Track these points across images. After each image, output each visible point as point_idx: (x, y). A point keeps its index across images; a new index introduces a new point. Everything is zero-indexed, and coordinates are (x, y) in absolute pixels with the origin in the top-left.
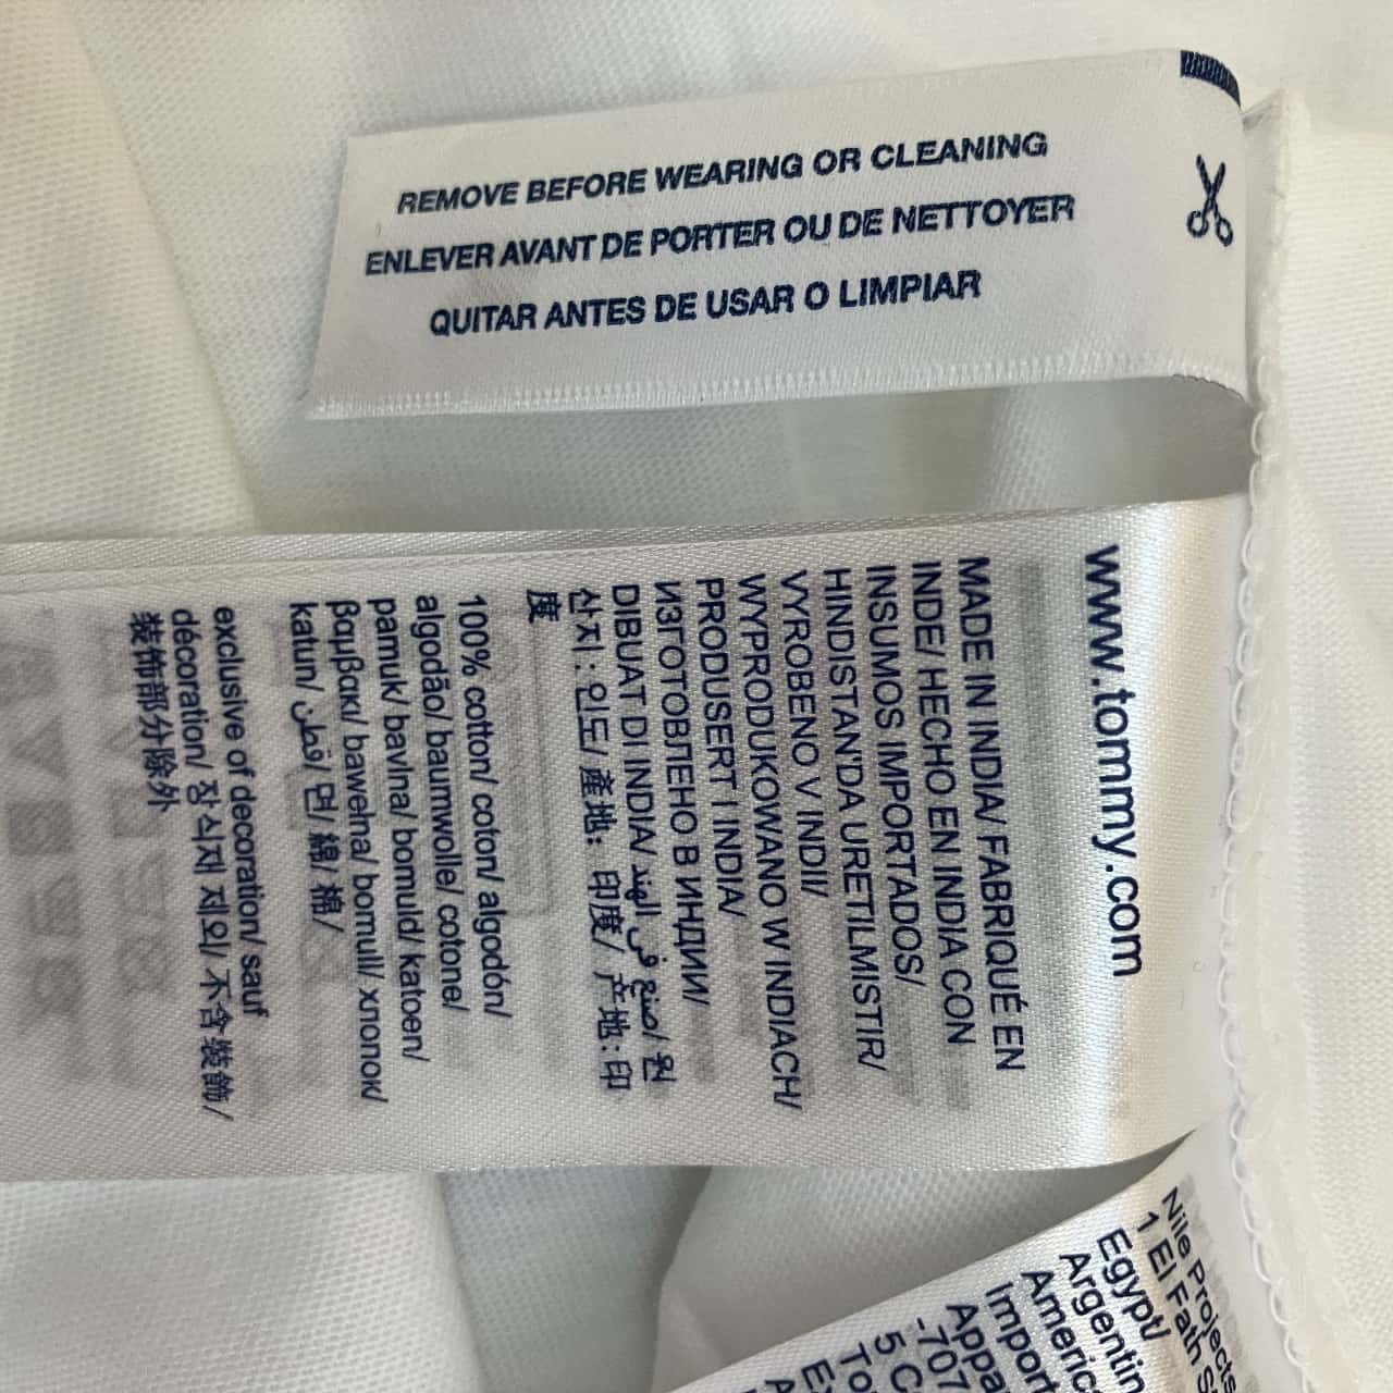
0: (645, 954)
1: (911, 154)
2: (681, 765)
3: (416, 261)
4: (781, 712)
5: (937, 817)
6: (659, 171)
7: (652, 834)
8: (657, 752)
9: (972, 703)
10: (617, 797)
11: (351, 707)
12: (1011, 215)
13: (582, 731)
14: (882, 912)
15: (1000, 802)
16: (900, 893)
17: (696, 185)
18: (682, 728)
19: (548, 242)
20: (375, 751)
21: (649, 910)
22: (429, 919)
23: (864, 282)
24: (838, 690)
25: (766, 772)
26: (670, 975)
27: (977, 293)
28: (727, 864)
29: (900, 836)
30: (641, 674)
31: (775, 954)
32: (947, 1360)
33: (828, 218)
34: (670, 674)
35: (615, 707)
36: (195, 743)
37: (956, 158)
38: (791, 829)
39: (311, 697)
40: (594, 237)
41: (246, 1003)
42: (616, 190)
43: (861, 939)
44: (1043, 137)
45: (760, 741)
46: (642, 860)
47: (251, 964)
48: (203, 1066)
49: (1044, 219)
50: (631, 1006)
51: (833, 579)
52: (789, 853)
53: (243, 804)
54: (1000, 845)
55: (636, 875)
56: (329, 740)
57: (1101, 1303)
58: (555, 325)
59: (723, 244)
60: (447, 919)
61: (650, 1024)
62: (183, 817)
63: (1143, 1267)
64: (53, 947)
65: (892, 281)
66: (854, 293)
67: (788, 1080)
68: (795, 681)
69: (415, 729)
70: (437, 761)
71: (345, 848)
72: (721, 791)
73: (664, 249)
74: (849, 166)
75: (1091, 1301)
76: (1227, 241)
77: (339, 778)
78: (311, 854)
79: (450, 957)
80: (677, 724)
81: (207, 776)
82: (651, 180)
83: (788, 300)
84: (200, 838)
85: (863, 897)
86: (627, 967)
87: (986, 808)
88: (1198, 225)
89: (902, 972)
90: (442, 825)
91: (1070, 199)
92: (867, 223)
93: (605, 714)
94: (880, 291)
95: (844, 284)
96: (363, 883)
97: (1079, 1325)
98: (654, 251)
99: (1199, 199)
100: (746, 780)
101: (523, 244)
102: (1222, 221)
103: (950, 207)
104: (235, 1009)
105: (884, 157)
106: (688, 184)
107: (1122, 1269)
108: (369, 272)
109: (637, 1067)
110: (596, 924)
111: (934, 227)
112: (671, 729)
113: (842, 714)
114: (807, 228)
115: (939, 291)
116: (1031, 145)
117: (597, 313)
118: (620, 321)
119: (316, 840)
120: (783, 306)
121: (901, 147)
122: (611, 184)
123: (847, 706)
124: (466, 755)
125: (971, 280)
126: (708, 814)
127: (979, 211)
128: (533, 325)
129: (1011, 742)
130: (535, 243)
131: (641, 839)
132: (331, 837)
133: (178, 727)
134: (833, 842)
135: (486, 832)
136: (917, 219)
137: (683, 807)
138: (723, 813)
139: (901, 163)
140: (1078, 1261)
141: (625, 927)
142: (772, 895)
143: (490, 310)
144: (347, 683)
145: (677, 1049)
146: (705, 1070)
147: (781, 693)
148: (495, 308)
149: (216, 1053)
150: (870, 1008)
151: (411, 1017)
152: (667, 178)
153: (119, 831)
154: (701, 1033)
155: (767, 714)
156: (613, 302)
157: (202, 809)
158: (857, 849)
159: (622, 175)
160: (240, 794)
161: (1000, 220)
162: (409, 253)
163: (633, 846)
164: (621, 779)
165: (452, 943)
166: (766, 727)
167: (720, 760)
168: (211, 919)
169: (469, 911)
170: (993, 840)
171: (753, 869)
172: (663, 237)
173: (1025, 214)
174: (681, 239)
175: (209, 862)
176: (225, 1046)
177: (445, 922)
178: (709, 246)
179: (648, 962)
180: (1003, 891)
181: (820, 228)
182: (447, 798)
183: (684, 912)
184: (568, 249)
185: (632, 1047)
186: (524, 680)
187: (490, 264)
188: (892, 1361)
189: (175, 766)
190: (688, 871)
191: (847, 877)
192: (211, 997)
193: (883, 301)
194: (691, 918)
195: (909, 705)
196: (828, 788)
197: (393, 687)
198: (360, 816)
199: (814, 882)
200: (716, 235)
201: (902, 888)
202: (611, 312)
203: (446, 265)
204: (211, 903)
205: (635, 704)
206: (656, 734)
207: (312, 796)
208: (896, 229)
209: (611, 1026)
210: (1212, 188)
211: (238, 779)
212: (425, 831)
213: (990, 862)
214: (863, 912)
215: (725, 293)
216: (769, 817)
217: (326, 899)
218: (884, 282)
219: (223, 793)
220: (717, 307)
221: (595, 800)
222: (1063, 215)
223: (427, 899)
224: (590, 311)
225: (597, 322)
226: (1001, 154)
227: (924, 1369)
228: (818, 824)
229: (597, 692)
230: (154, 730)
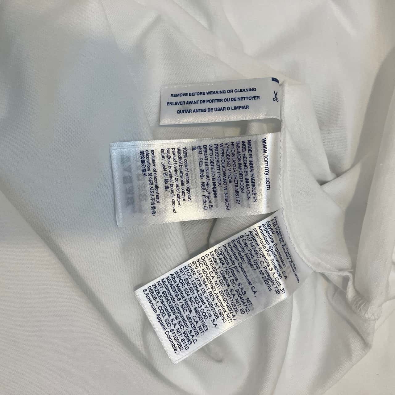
0: (209, 192)
1: (239, 91)
2: (213, 168)
3: (174, 104)
4: (226, 161)
5: (246, 172)
6: (207, 92)
7: (209, 177)
8: (210, 167)
9: (249, 158)
10: (205, 173)
11: (169, 162)
12: (252, 99)
13: (200, 164)
14: (239, 184)
15: (253, 170)
16: (241, 182)
17: (212, 94)
18: (213, 163)
19: (192, 101)
20: (173, 168)
21: (210, 187)
22: (180, 190)
23: (234, 107)
24: (233, 157)
25: (224, 168)
26: (212, 195)
27: (248, 108)
28: (219, 180)
29: (241, 175)
30: (207, 157)
31: (226, 191)
32: (249, 238)
33: (229, 99)
34: (211, 156)
35: (204, 161)
36: (149, 168)
37: (245, 91)
38: (227, 175)
39: (164, 161)
40: (199, 101)
41: (157, 201)
42: (201, 94)
43: (236, 188)
44: (255, 88)
45: (223, 164)
46: (208, 180)
47: (157, 196)
48: (152, 210)
49: (256, 99)
50: (207, 199)
51: (232, 143)
52: (227, 178)
53: (155, 176)
54: (253, 175)
55: (207, 182)
56: (167, 167)
57: (267, 230)
58: (194, 112)
59: (216, 102)
60: (183, 189)
61: (210, 201)
62: (147, 178)
63: (272, 225)
65: (238, 107)
66: (233, 108)
67: (228, 206)
68: (227, 156)
69: (178, 165)
70: (181, 169)
71: (169, 181)
72: (218, 171)
73: (208, 102)
74: (232, 92)
75: (266, 229)
76: (278, 101)
77: (168, 171)
78: (165, 182)
79: (184, 194)
80: (212, 163)
81: (151, 172)
82: (206, 93)
83: (225, 109)
84: (150, 180)
85: (237, 183)
86: (207, 194)
87: (251, 170)
88: (274, 99)
89: (242, 191)
90: (182, 177)
91: (259, 97)
92: (234, 99)
93: (202, 162)
94: (237, 108)
95: (232, 107)
96: (172, 185)
97: (265, 232)
98: (207, 103)
99: (274, 96)
100: (221, 169)
101: (189, 101)
102: (277, 99)
103: (245, 97)
104: (155, 202)
105: (236, 91)
106: (211, 94)
107: (269, 226)
108: (168, 105)
109: (208, 207)
110: (202, 189)
111: (243, 100)
112: (211, 163)
113: (234, 160)
114: (227, 100)
115: (244, 108)
116: (254, 90)
117: (200, 111)
118: (203, 112)
119: (165, 180)
120: (224, 110)
121: (238, 90)
122: (200, 94)
123: (234, 159)
124: (184, 168)
125: (248, 107)
126: (216, 174)
127: (248, 98)
128: (191, 112)
129: (254, 162)
130: (191, 101)
131: (208, 177)
132: (167, 179)
133: (147, 166)
134: (233, 176)
135: (188, 178)
136: (241, 99)
137: (213, 173)
138: (218, 174)
139: (238, 92)
140: (264, 225)
141: (206, 189)
142: (225, 183)
143: (185, 110)
144: (169, 159)
145: (213, 204)
146: (217, 206)
147: (226, 158)
148: (186, 110)
149: (153, 208)
150: (238, 196)
151: (179, 202)
152: (208, 93)
153: (139, 180)
154: (216, 202)
155: (224, 161)
156: (202, 109)
157: (150, 176)
158: (236, 177)
159: (202, 92)
160: (155, 174)
161: (251, 99)
162: (173, 102)
163: (207, 179)
164: (205, 170)
165: (184, 192)
166: (224, 163)
167: (218, 167)
168: (151, 191)
169: (186, 188)
170: (252, 174)
171: (222, 180)
172: (208, 101)
173: (254, 98)
174: (210, 101)
175: (151, 183)
176: (155, 207)
177: (183, 190)
178: (214, 102)
179: (209, 193)
180: (254, 180)
181: (228, 100)
182: (182, 174)
183: (214, 187)
184: (195, 102)
185: (207, 204)
186: (192, 158)
187: (185, 104)
188: (242, 239)
189: (146, 171)
190: (214, 181)
191: (235, 180)
192: (152, 201)
193: (237, 109)
194: (215, 187)
195: (242, 159)
196: (232, 169)
197: (175, 160)
198: (171, 177)
199: (230, 181)
200: (215, 101)
201: (241, 181)
202: (202, 110)
203: (178, 104)
204: (152, 189)
205: (207, 161)
206: (209, 164)
207: (165, 174)
208: (238, 100)
209: (205, 202)
210: (276, 95)
211: (155, 172)
212: (180, 178)
213: (252, 177)
214: (237, 185)
215: (217, 108)
216: (224, 174)
217: (167, 187)
218: (237, 107)
219: (153, 174)
220: (216, 110)
221: (202, 173)
222: (258, 99)
223: (180, 187)
224: (199, 110)
225: (200, 112)
226: (250, 91)
227: (246, 239)
228: (231, 174)
229: (202, 159)
230: (143, 166)
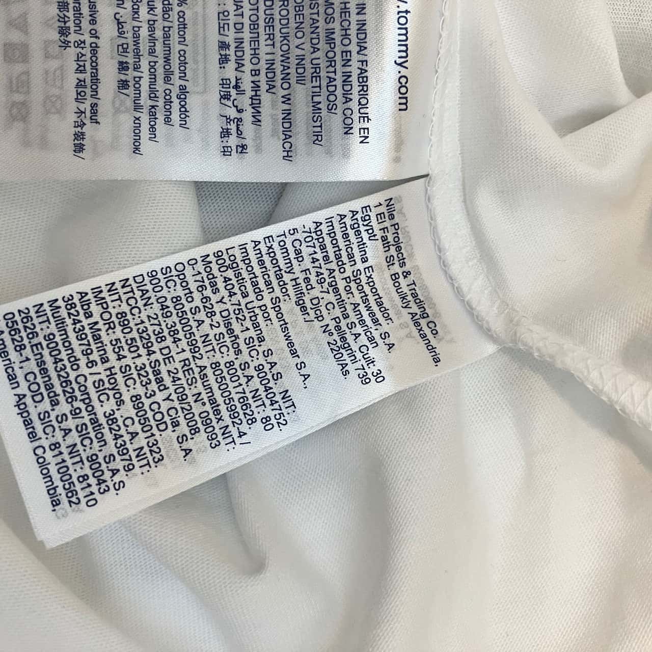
0: (239, 109)
2: (255, 40)
4: (292, 20)
5: (344, 54)
7: (243, 65)
8: (246, 35)
9: (358, 14)
10: (231, 52)
11: (136, 16)
13: (220, 27)
14: (324, 89)
15: (366, 48)
16: (330, 82)
18: (256, 26)
20: (144, 32)
21: (241, 92)
22: (161, 94)
24: (312, 11)
25: (285, 42)
26: (247, 116)
28: (270, 75)
29: (331, 62)
30: (242, 7)
31: (286, 107)
34: (252, 7)
35: (232, 19)
36: (78, 25)
38: (293, 61)
39: (121, 11)
41: (91, 119)
43: (316, 99)
45: (284, 31)
46: (239, 75)
47: (94, 106)
48: (74, 141)
50: (233, 127)
52: (292, 71)
53: (94, 49)
54: (365, 63)
55: (237, 80)
56: (127, 27)
57: (359, 227)
60: (168, 92)
61: (239, 133)
62: (72, 52)
64: (18, 98)
67: (287, 151)
68: (297, 9)
69: (160, 24)
70: (167, 37)
71: (131, 66)
72: (269, 49)
77: (130, 41)
78: (119, 69)
79: (168, 107)
80: (254, 25)
81: (82, 38)
84: (78, 60)
85: (318, 84)
86: (232, 113)
87: (361, 50)
89: (329, 110)
90: (167, 60)
93: (227, 22)
96: (137, 79)
97: (351, 232)
100: (278, 45)
104: (87, 121)
107: (367, 218)
109: (234, 148)
110: (222, 97)
112: (252, 27)
113: (313, 20)
119: (121, 63)
123: (315, 17)
124: (177, 36)
126: (264, 57)
129: (369, 28)
131: (239, 66)
132: (126, 63)
133: (72, 18)
134: (308, 66)
135: (183, 63)
137: (255, 55)
138: (269, 57)
140: (354, 213)
141: (232, 99)
142: (286, 86)
144: (136, 7)
145: (249, 142)
146: (258, 149)
147: (292, 13)
149: (79, 136)
150: (318, 124)
151: (152, 127)
153: (47, 56)
154: (257, 136)
155: (286, 21)
157: (79, 50)
158: (316, 67)
160: (94, 45)
163: (236, 69)
164: (233, 45)
165: (168, 102)
166: (286, 26)
167: (269, 38)
168: (80, 90)
169: (175, 91)
170: (362, 62)
171: (279, 76)
175: (80, 69)
176: (83, 134)
177: (166, 95)
179: (240, 111)
180: (365, 79)
182: (169, 51)
183: (253, 93)
185: (233, 141)
186: (199, 9)
189: (70, 33)
190: (256, 78)
191: (312, 77)
192: (78, 117)
194: (256, 95)
195: (336, 15)
196: (308, 46)
197: (152, 9)
198: (137, 55)
199: (301, 80)
201: (331, 80)
204: (80, 84)
205: (239, 19)
206: (246, 28)
207: (120, 47)
209: (225, 133)
211: (94, 40)
212: (161, 62)
213: (361, 69)
214: (317, 90)
216: (286, 58)
217: (123, 84)
219: (87, 45)
221: (223, 53)
223: (160, 86)
228: (303, 59)
229: (226, 14)
230: (63, 19)
